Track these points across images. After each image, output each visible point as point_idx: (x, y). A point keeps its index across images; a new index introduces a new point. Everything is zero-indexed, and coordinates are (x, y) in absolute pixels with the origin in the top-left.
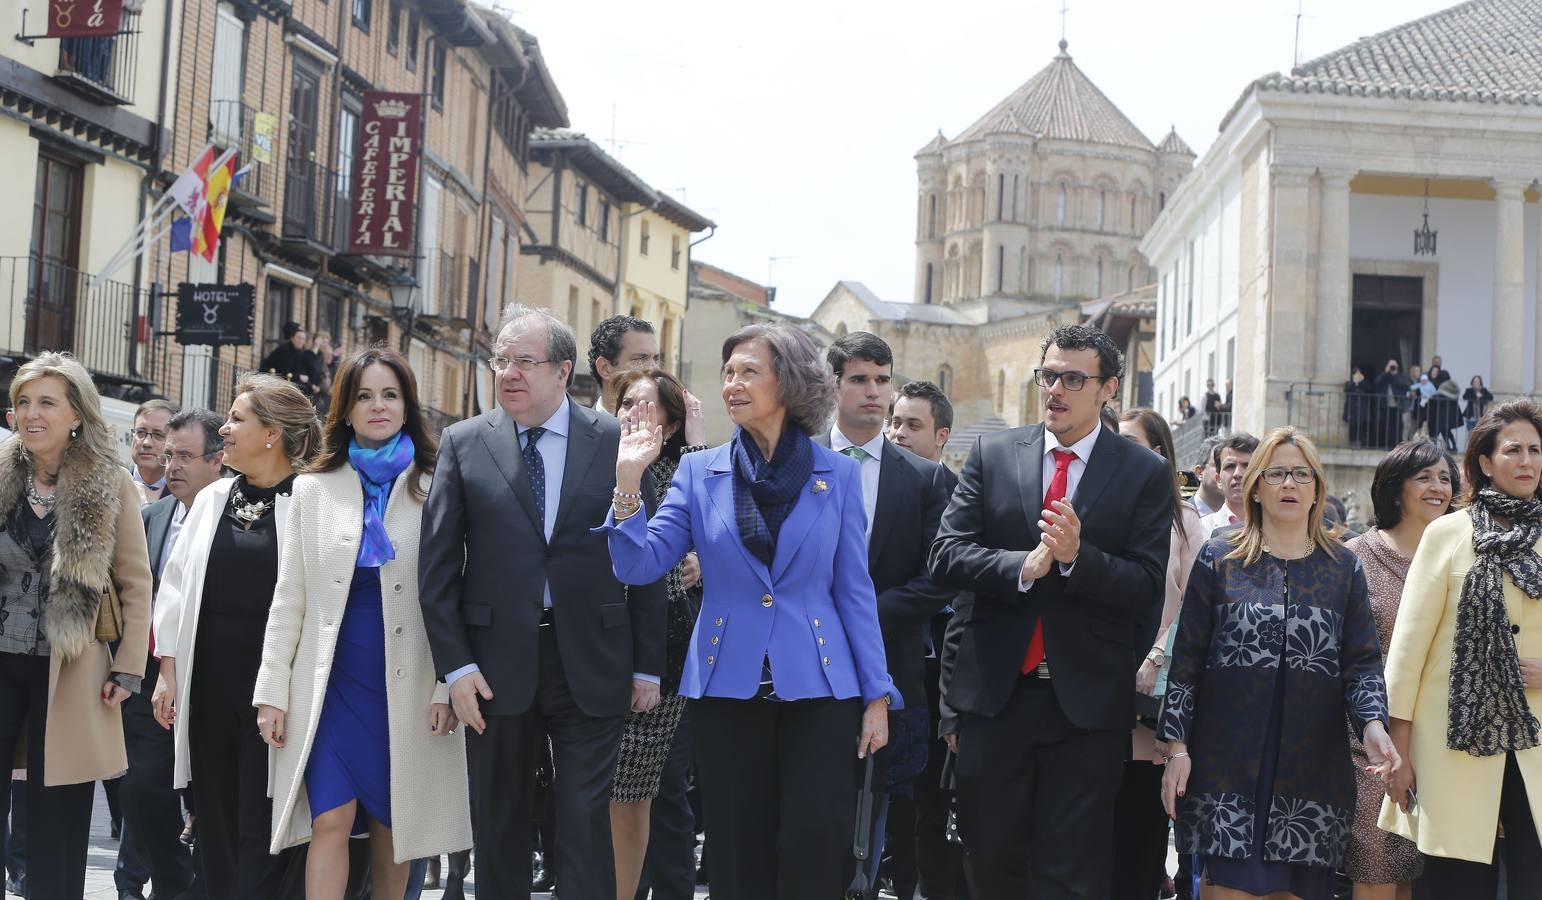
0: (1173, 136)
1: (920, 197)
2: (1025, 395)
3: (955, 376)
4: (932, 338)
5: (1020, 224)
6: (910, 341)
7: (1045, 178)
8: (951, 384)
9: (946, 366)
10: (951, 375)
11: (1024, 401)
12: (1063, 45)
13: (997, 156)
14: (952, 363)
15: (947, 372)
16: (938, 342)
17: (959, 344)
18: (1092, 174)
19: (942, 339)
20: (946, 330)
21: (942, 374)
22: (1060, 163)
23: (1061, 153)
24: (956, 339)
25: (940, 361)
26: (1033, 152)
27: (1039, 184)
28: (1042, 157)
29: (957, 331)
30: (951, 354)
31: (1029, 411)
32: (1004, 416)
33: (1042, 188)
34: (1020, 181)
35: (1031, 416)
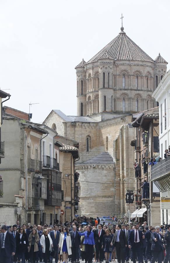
0: (160, 56)
1: (78, 81)
2: (115, 145)
3: (92, 139)
4: (84, 127)
5: (111, 88)
6: (76, 129)
7: (118, 73)
8: (90, 142)
9: (89, 136)
10: (90, 139)
11: (115, 147)
12: (122, 29)
13: (102, 66)
14: (90, 135)
15: (89, 138)
16: (86, 129)
17: (93, 129)
18: (133, 71)
19: (87, 127)
20: (88, 124)
21: (88, 138)
22: (123, 68)
23: (123, 65)
24: (92, 127)
25: (87, 135)
26: (114, 65)
27: (116, 75)
28: (117, 66)
29: (92, 125)
30: (90, 132)
31: (116, 150)
32: (108, 151)
33: (117, 77)
34: (110, 74)
35: (117, 151)
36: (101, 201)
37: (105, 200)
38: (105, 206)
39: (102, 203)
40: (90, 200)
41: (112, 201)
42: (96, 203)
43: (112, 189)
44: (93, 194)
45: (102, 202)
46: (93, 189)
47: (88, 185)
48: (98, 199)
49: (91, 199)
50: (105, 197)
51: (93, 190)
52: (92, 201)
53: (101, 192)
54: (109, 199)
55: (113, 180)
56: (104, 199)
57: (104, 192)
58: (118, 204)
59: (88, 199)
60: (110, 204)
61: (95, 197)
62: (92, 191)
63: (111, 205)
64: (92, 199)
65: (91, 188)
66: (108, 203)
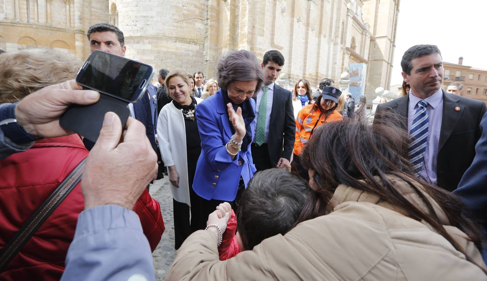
36: (172, 50)
37: (182, 47)
38: (180, 63)
39: (173, 53)
40: (144, 43)
41: (197, 52)
42: (158, 52)
43: (199, 25)
44: (151, 31)
45: (174, 51)
46: (152, 17)
47: (137, 6)
48: (164, 43)
49: (146, 41)
50: (182, 40)
51: (150, 19)
52: (149, 47)
53: (173, 28)
54: (191, 48)
55: (201, 5)
56: (178, 45)
57: (181, 27)
58: (212, 59)
59: (138, 43)
60: (194, 58)
61: (157, 38)
62: (148, 23)
63: (195, 62)
64: (149, 43)
65: (145, 15)
66: (188, 55)
